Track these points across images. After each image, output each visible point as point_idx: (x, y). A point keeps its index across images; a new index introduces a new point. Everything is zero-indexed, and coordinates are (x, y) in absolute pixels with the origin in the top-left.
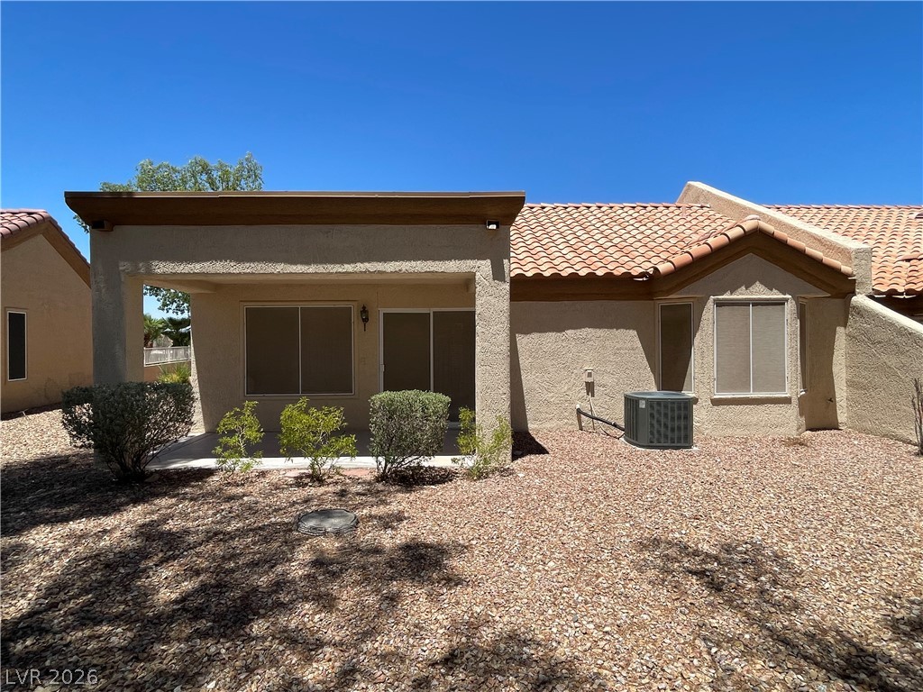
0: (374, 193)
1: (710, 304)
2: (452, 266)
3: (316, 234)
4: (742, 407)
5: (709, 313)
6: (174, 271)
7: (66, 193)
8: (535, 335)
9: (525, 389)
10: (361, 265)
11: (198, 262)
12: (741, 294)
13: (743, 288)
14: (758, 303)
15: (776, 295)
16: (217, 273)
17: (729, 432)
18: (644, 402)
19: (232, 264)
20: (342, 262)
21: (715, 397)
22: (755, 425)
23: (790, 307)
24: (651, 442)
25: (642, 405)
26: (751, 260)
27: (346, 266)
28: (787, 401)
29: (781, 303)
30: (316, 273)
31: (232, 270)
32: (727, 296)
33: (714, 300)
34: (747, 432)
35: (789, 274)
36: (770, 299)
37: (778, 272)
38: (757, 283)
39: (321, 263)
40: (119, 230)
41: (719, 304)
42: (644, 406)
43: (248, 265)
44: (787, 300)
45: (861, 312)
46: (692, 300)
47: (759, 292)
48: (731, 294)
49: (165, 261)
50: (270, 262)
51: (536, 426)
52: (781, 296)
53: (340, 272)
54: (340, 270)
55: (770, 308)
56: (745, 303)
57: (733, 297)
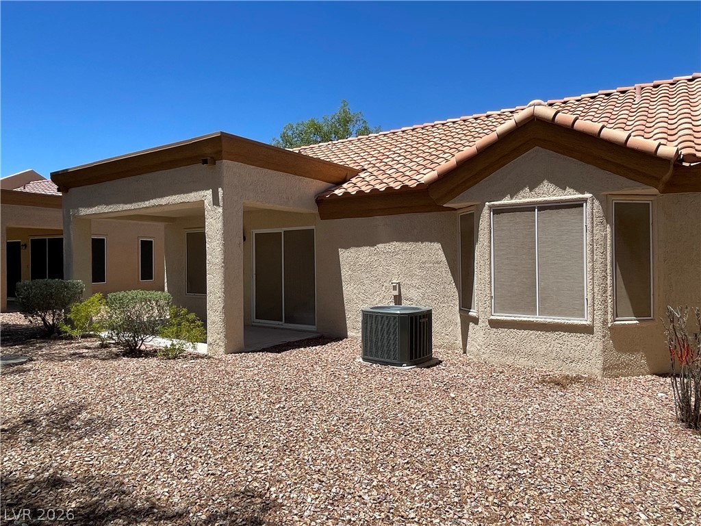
1: (485, 211)
2: (193, 197)
4: (526, 332)
5: (485, 221)
8: (353, 250)
9: (345, 299)
12: (524, 198)
13: (527, 189)
14: (544, 207)
15: (571, 195)
17: (509, 360)
21: (492, 317)
22: (544, 355)
23: (592, 209)
26: (537, 156)
28: (588, 330)
29: (578, 204)
32: (506, 201)
33: (490, 207)
34: (530, 363)
35: (589, 166)
36: (562, 201)
37: (574, 166)
38: (545, 182)
44: (585, 200)
47: (548, 193)
48: (512, 198)
51: (354, 334)
52: (578, 196)
55: (563, 211)
56: (529, 208)
57: (514, 201)
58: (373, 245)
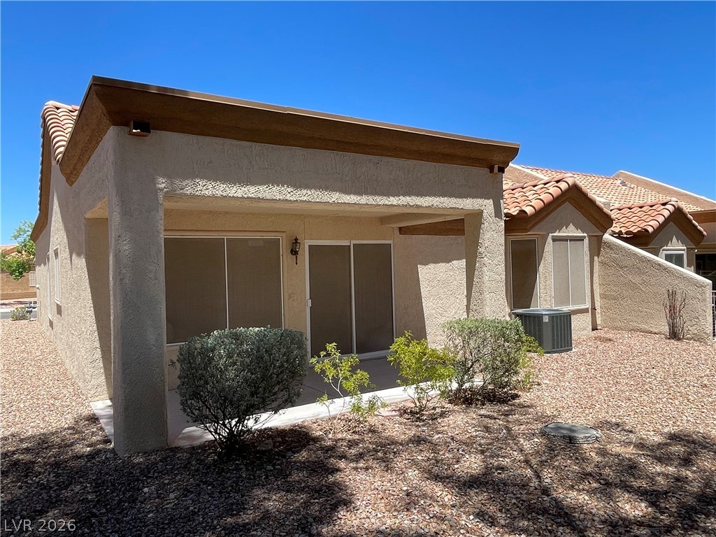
0: (422, 130)
1: (549, 240)
2: (468, 204)
3: (365, 164)
5: (549, 246)
6: (224, 194)
7: (95, 78)
8: (431, 266)
10: (404, 198)
11: (253, 184)
12: (563, 232)
13: (565, 227)
14: (572, 239)
15: (580, 234)
16: (272, 200)
18: (547, 317)
19: (289, 190)
20: (388, 195)
23: (586, 241)
24: (554, 348)
25: (546, 319)
26: (568, 207)
27: (392, 198)
28: (587, 311)
29: (581, 239)
30: (367, 204)
31: (288, 197)
32: (557, 234)
33: (551, 236)
35: (585, 218)
36: (575, 236)
37: (580, 216)
38: (572, 225)
39: (372, 194)
40: (155, 135)
41: (555, 240)
42: (547, 321)
43: (304, 192)
44: (585, 237)
45: (610, 246)
46: (537, 236)
47: (571, 231)
48: (559, 232)
49: (215, 180)
50: (326, 191)
52: (582, 234)
53: (386, 205)
54: (387, 202)
55: (578, 242)
56: (564, 239)
57: (560, 234)
58: (448, 261)
